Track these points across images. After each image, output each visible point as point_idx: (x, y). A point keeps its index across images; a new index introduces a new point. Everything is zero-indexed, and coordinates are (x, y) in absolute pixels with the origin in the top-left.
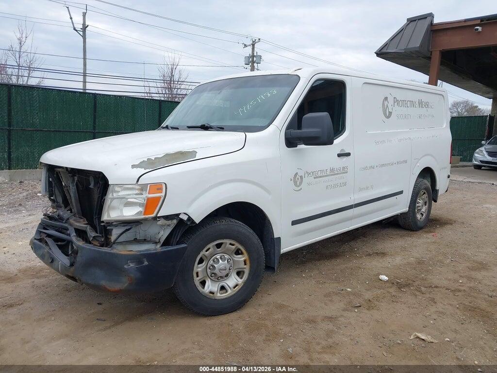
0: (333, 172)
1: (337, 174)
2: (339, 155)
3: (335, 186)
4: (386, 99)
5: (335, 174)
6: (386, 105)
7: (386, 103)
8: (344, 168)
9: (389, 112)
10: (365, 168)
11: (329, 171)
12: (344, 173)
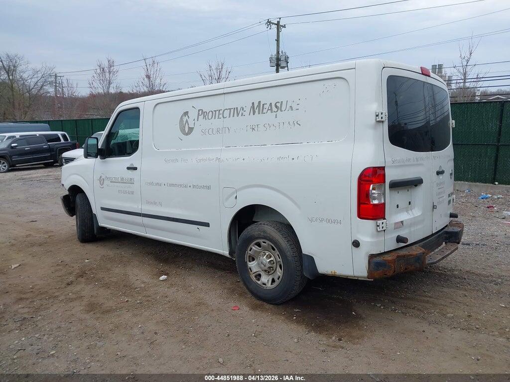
0: (123, 181)
1: (125, 183)
2: (128, 168)
3: (125, 192)
4: (186, 113)
5: (124, 183)
6: (185, 120)
7: (185, 118)
8: (131, 179)
9: (189, 128)
10: (151, 184)
11: (120, 179)
12: (131, 183)
